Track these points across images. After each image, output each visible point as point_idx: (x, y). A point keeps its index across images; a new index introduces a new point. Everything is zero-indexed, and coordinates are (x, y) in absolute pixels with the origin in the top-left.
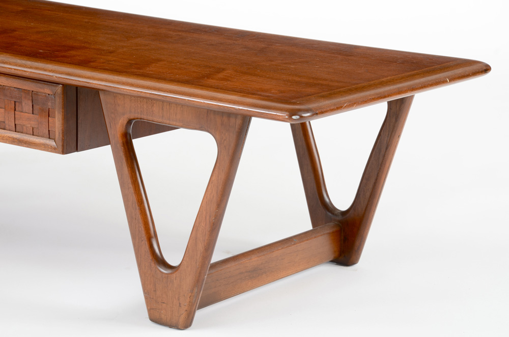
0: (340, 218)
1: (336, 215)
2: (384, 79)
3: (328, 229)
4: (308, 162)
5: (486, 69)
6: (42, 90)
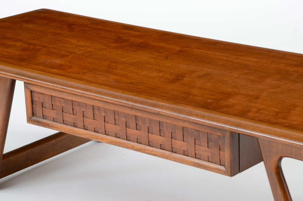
6: (215, 133)
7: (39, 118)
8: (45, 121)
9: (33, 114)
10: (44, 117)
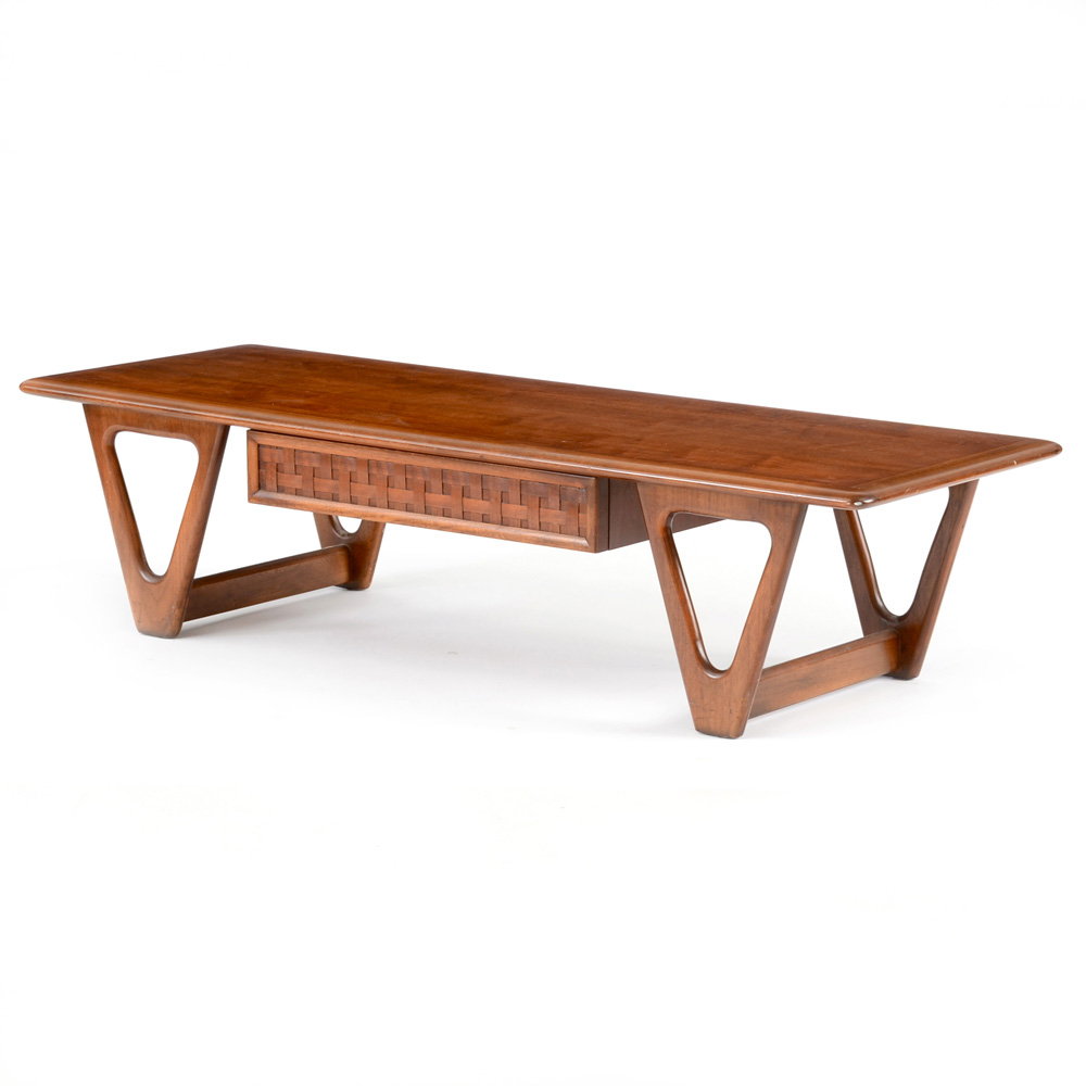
0: (897, 624)
1: (892, 621)
2: (947, 463)
3: (884, 636)
4: (856, 559)
5: (1056, 450)
6: (572, 484)
7: (270, 491)
8: (281, 496)
9: (260, 487)
10: (280, 490)
